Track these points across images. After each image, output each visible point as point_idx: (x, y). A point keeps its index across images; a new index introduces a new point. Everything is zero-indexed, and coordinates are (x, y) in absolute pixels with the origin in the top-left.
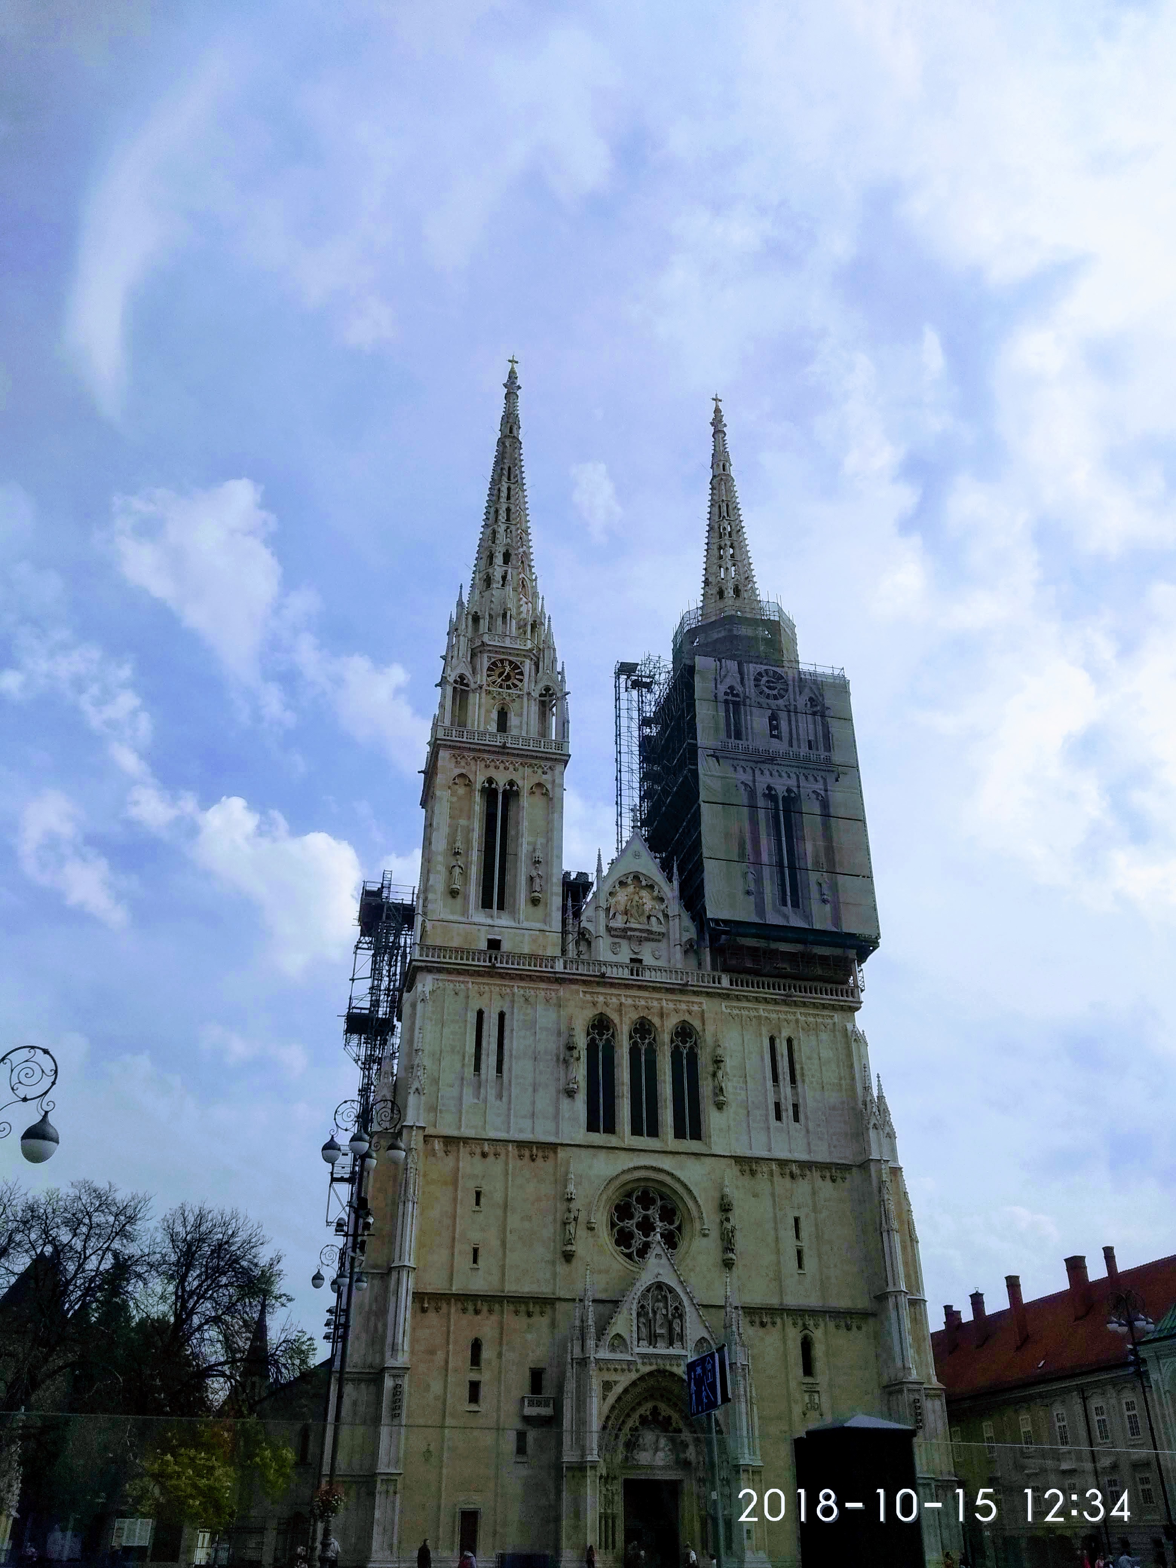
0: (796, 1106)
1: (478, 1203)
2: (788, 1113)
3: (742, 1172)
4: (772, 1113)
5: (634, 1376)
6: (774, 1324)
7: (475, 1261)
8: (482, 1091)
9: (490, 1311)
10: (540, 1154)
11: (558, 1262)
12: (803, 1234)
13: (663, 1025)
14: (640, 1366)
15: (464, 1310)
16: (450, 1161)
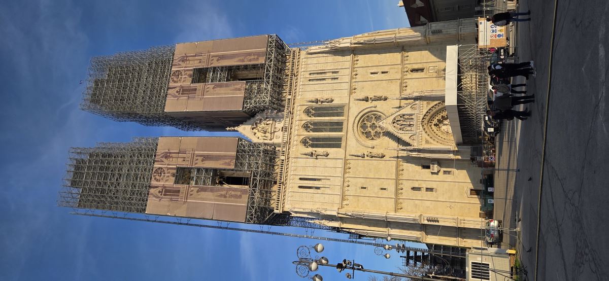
0: (333, 72)
1: (365, 188)
2: (335, 75)
3: (355, 92)
4: (336, 81)
5: (424, 132)
7: (385, 189)
8: (327, 186)
9: (401, 184)
10: (348, 165)
11: (385, 160)
12: (376, 71)
13: (305, 120)
14: (420, 130)
15: (401, 193)
16: (350, 198)
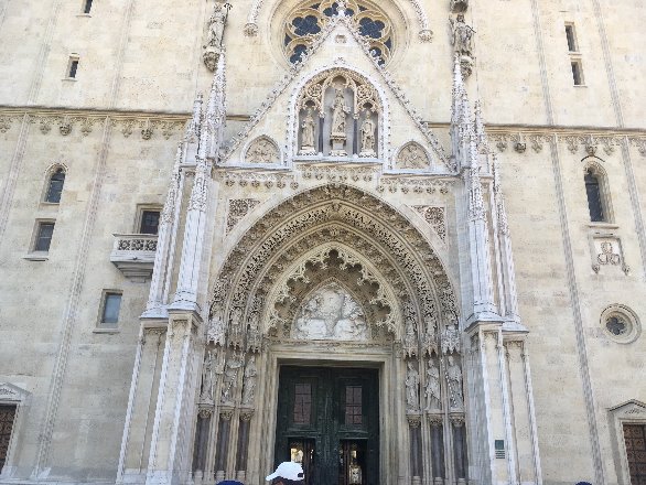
5: (288, 193)
6: (537, 148)
7: (72, 74)
9: (86, 132)
11: (195, 73)
12: (580, 41)
14: (298, 180)
15: (45, 130)
